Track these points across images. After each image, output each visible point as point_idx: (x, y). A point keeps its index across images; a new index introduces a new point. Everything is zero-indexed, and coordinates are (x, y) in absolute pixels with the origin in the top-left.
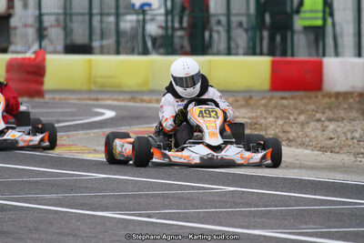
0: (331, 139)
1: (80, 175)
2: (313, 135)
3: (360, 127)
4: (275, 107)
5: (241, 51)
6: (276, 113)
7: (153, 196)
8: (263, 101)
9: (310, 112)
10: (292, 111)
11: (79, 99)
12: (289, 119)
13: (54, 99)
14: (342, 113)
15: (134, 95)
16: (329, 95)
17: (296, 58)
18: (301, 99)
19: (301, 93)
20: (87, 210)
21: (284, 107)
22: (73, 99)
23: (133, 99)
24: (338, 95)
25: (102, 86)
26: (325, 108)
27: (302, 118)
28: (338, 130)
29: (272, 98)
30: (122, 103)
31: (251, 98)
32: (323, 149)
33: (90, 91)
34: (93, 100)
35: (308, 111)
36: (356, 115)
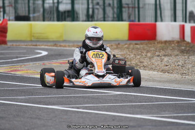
0: (167, 66)
1: (36, 86)
2: (157, 64)
3: (181, 59)
4: (133, 49)
5: (110, 19)
6: (134, 52)
7: (77, 97)
8: (126, 46)
9: (153, 52)
10: (143, 51)
11: (26, 45)
12: (142, 55)
13: (13, 45)
14: (169, 52)
15: (55, 43)
16: (161, 42)
18: (146, 44)
19: (146, 42)
20: (43, 105)
21: (138, 49)
22: (23, 45)
23: (55, 45)
24: (166, 42)
25: (37, 38)
26: (160, 49)
27: (149, 54)
28: (170, 61)
29: (130, 44)
30: (50, 47)
31: (119, 44)
32: (164, 71)
33: (31, 41)
34: (34, 45)
35: (151, 51)
36: (178, 53)
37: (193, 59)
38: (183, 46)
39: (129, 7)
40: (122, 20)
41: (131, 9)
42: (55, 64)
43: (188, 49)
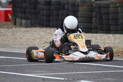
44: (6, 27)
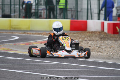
0: (90, 47)
1: (7, 58)
3: (99, 43)
4: (72, 36)
7: (31, 65)
14: (93, 38)
16: (89, 32)
17: (78, 20)
19: (80, 32)
21: (74, 36)
23: (25, 33)
24: (92, 32)
25: (14, 29)
26: (88, 37)
27: (80, 40)
28: (92, 44)
29: (70, 33)
33: (10, 30)
34: (11, 33)
35: (82, 37)
36: (98, 39)
37: (107, 43)
38: (103, 35)
39: (72, 11)
40: (67, 18)
41: (73, 12)
42: (22, 45)
43: (105, 36)
44: (113, 39)
